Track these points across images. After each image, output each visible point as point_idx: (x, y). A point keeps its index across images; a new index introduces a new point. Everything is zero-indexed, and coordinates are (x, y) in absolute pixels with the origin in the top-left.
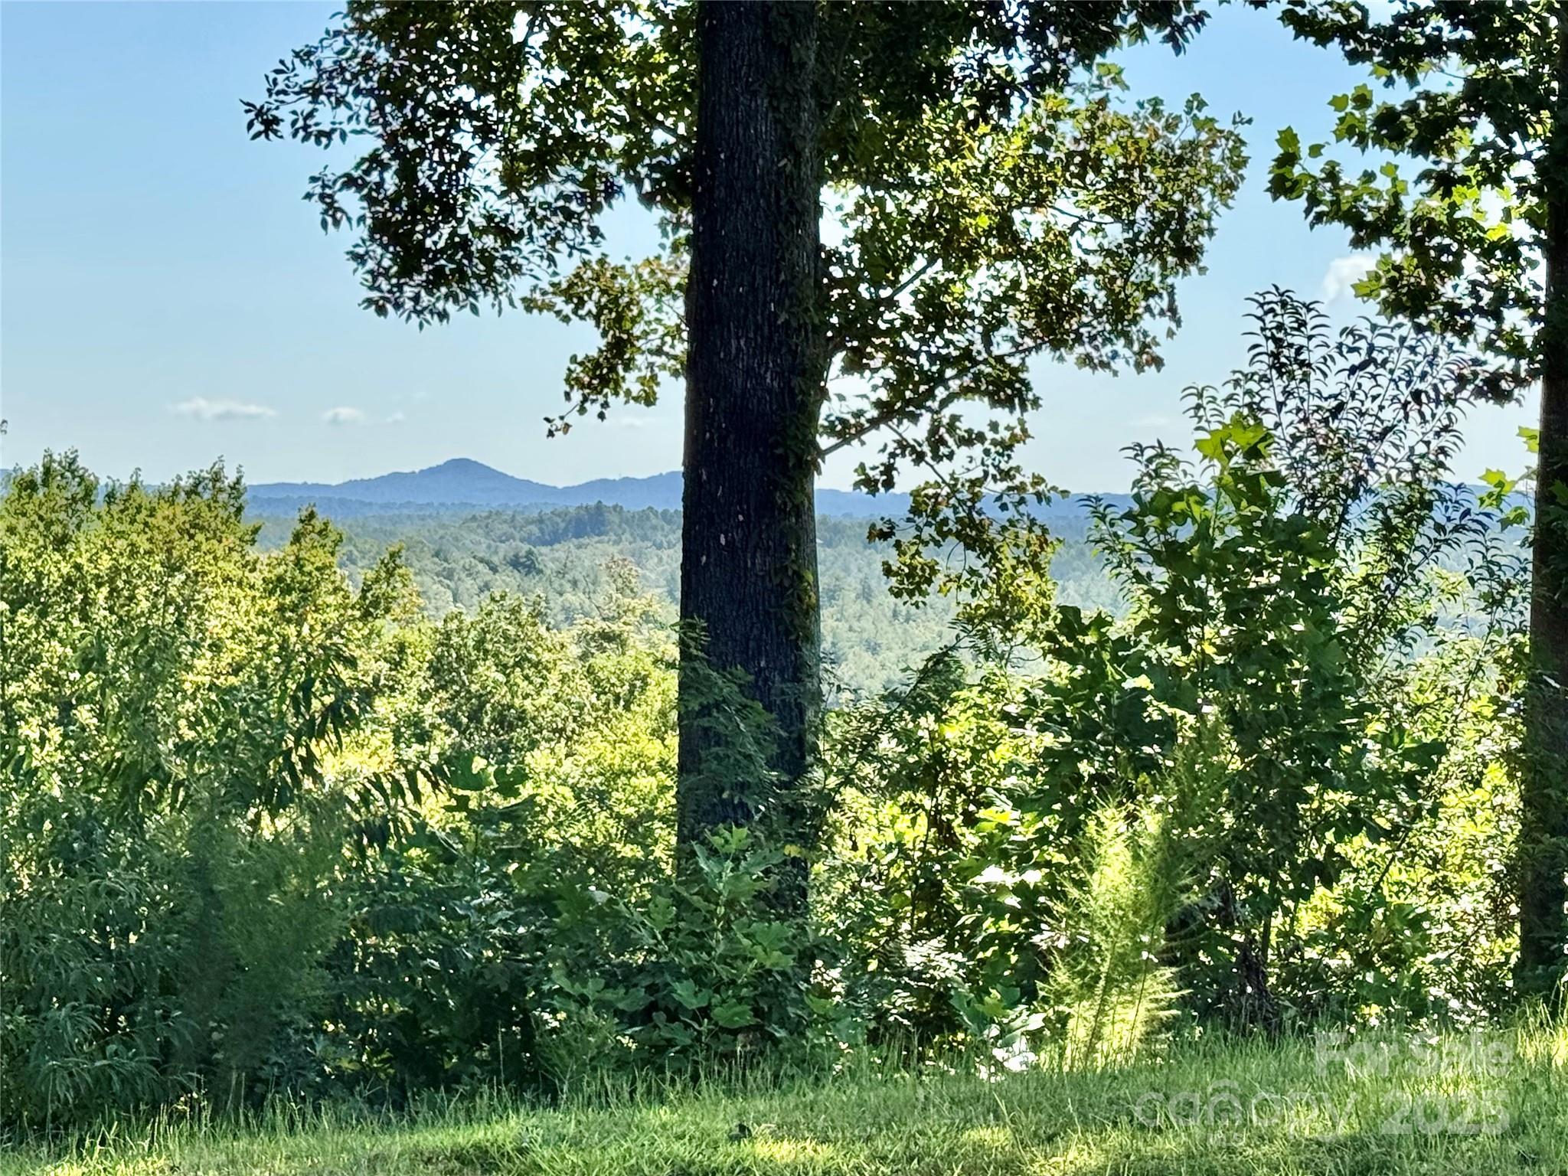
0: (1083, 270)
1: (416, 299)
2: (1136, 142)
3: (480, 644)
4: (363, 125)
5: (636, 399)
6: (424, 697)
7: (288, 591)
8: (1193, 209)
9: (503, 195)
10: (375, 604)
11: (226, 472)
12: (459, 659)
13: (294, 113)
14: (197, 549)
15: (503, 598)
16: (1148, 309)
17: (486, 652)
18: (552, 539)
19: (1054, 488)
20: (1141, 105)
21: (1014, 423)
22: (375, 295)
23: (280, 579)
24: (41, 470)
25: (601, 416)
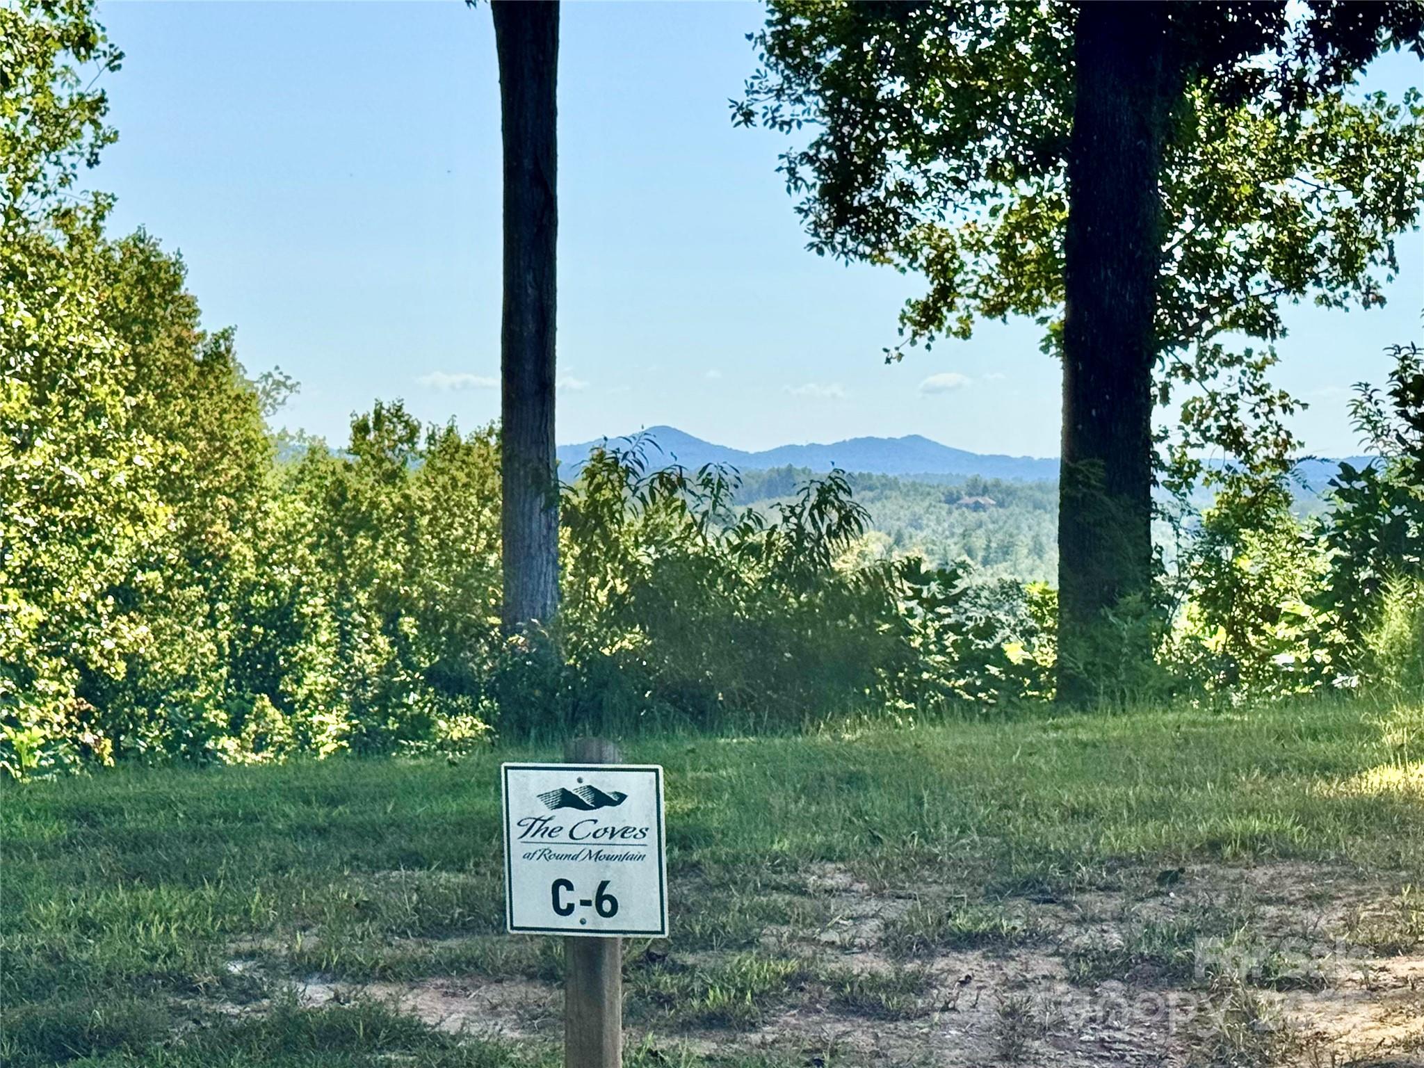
0: (1322, 226)
1: (844, 243)
2: (1366, 126)
4: (812, 116)
5: (956, 334)
8: (1410, 180)
9: (908, 168)
13: (765, 108)
16: (1372, 259)
19: (1297, 402)
20: (1368, 98)
21: (1266, 350)
22: (816, 240)
24: (372, 415)
25: (928, 347)
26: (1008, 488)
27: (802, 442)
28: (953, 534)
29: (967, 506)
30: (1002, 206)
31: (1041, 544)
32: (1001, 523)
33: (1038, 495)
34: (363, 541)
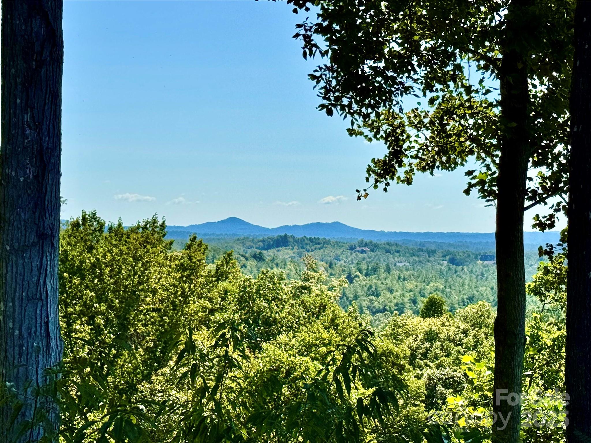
1: (350, 106)
3: (258, 291)
5: (403, 181)
6: (235, 312)
7: (185, 270)
10: (222, 275)
11: (158, 219)
12: (250, 297)
14: (147, 252)
15: (267, 272)
17: (260, 294)
18: (268, 247)
22: (326, 102)
23: (182, 264)
24: (81, 218)
25: (385, 190)
26: (375, 244)
27: (291, 224)
28: (353, 263)
29: (358, 251)
30: (438, 97)
31: (389, 268)
32: (372, 259)
33: (387, 247)
34: (76, 281)
